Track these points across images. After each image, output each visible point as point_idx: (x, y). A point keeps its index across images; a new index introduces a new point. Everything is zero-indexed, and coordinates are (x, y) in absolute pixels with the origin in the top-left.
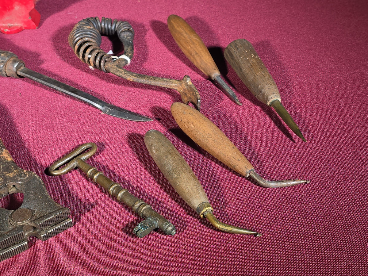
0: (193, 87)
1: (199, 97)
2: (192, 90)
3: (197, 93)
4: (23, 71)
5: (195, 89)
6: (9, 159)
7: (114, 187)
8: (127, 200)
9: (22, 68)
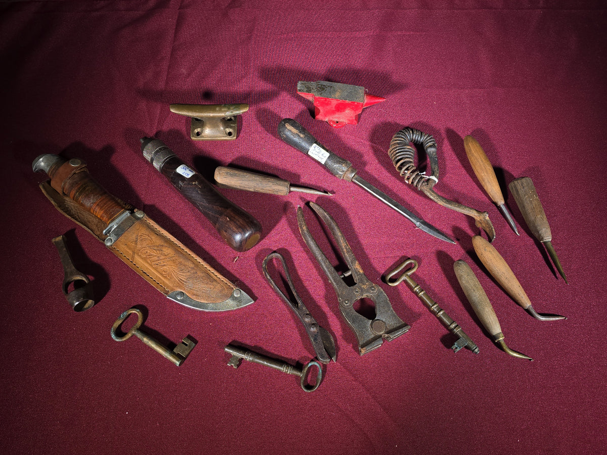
0: (490, 222)
1: (495, 234)
2: (488, 223)
3: (493, 230)
4: (356, 179)
5: (491, 225)
6: (361, 271)
7: (435, 306)
8: (445, 320)
9: (356, 176)
